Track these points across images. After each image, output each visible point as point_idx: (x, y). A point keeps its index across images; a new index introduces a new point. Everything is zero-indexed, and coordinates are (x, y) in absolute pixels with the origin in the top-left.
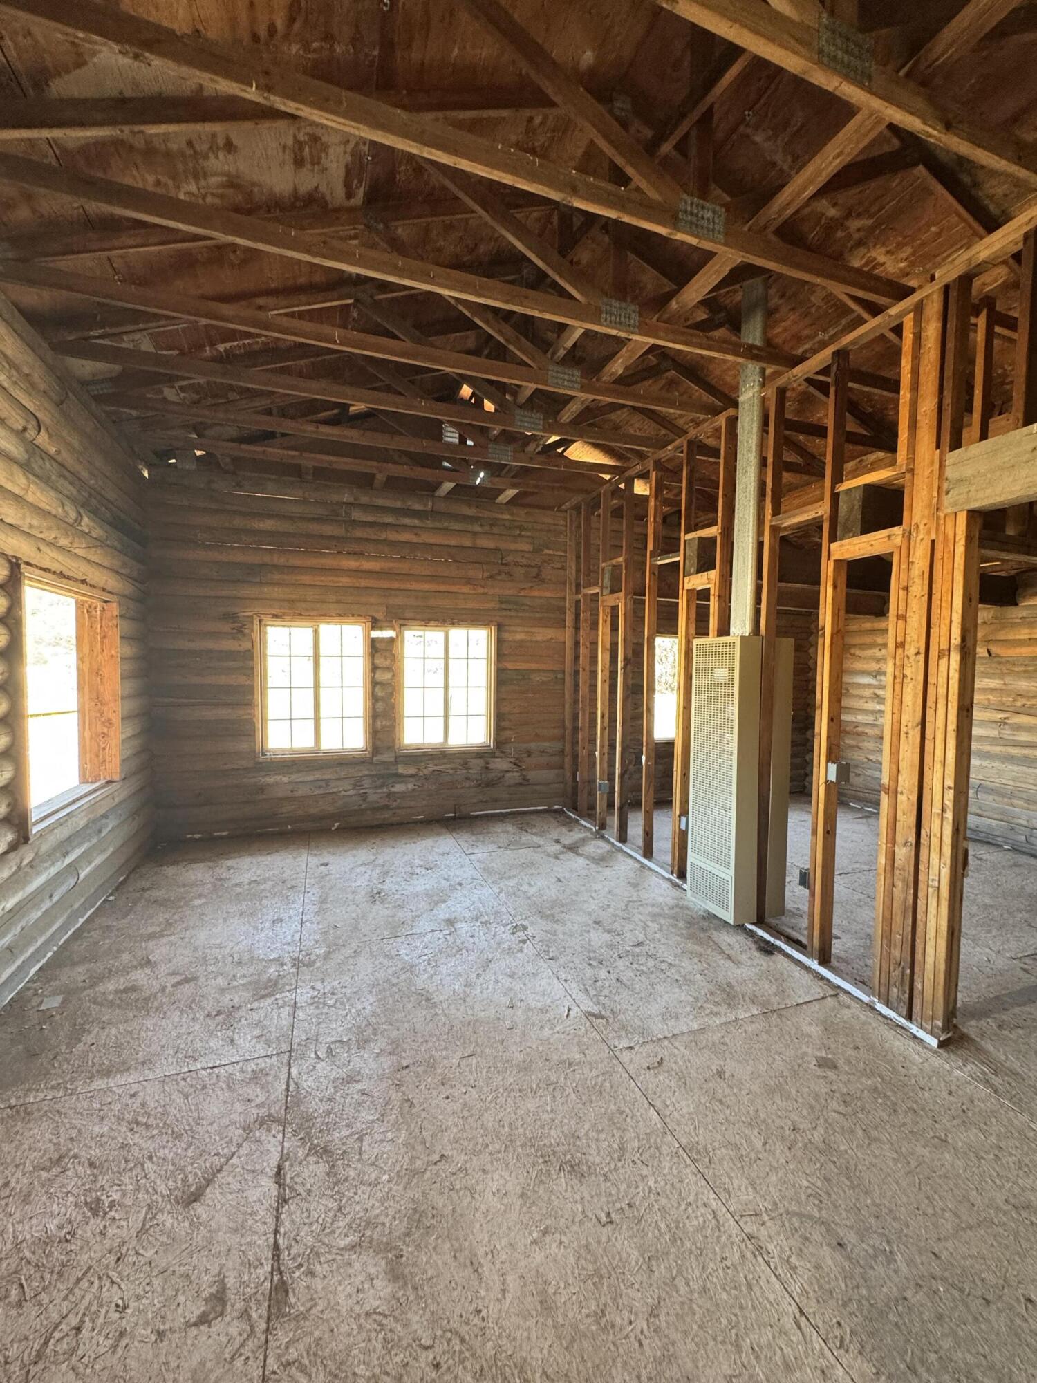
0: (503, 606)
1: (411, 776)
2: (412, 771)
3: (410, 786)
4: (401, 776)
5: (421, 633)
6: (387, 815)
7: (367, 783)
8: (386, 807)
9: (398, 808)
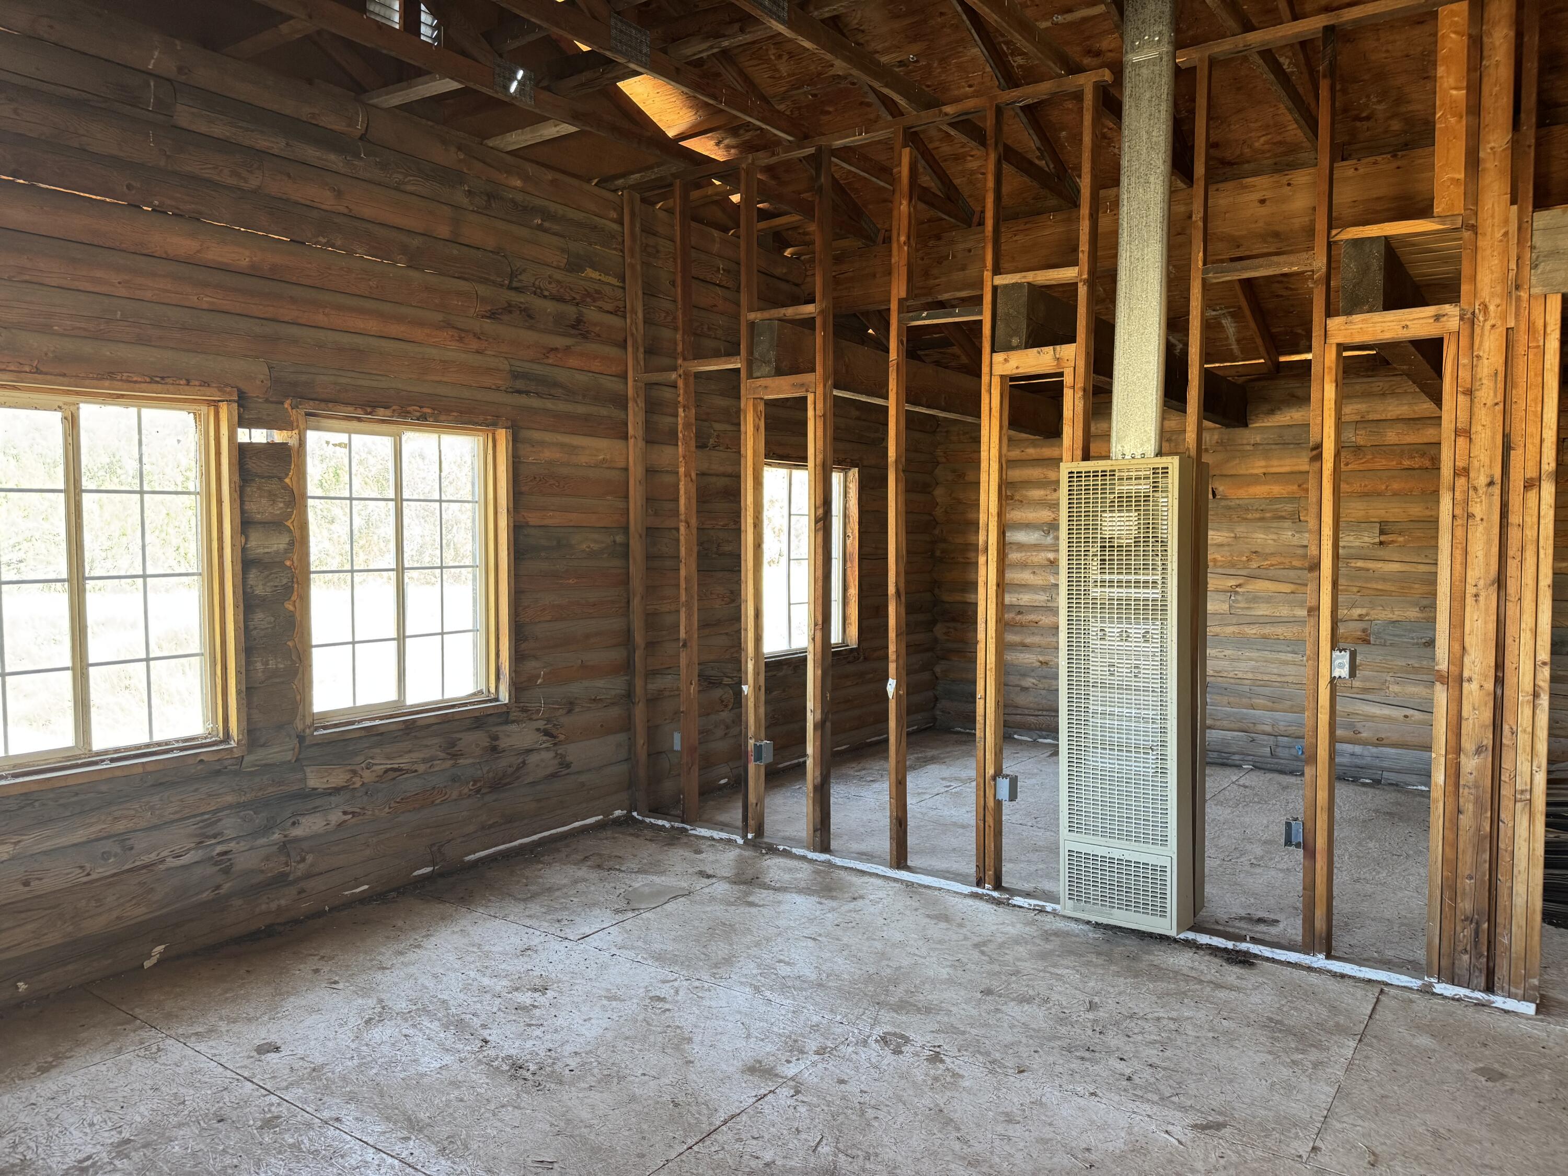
0: (519, 384)
1: (337, 790)
2: (338, 778)
3: (336, 817)
4: (314, 793)
5: (343, 438)
6: (284, 899)
7: (229, 825)
8: (281, 880)
9: (308, 876)
